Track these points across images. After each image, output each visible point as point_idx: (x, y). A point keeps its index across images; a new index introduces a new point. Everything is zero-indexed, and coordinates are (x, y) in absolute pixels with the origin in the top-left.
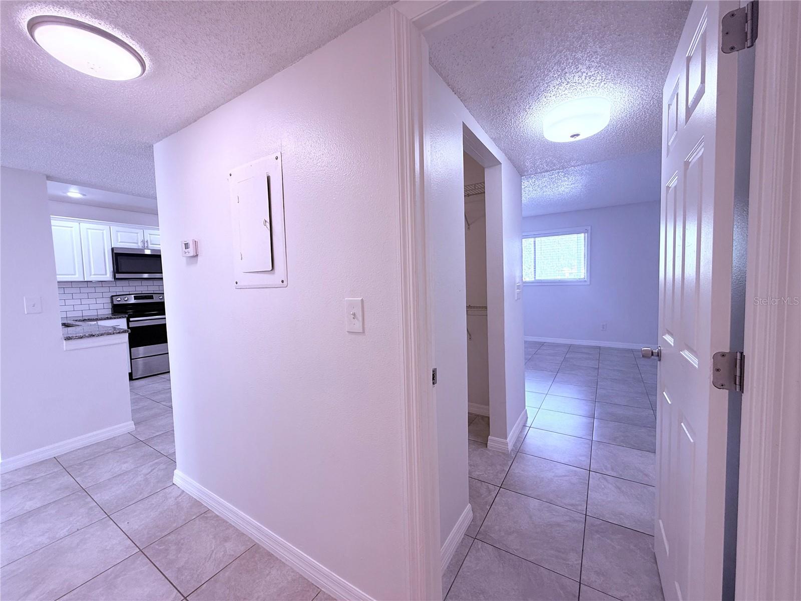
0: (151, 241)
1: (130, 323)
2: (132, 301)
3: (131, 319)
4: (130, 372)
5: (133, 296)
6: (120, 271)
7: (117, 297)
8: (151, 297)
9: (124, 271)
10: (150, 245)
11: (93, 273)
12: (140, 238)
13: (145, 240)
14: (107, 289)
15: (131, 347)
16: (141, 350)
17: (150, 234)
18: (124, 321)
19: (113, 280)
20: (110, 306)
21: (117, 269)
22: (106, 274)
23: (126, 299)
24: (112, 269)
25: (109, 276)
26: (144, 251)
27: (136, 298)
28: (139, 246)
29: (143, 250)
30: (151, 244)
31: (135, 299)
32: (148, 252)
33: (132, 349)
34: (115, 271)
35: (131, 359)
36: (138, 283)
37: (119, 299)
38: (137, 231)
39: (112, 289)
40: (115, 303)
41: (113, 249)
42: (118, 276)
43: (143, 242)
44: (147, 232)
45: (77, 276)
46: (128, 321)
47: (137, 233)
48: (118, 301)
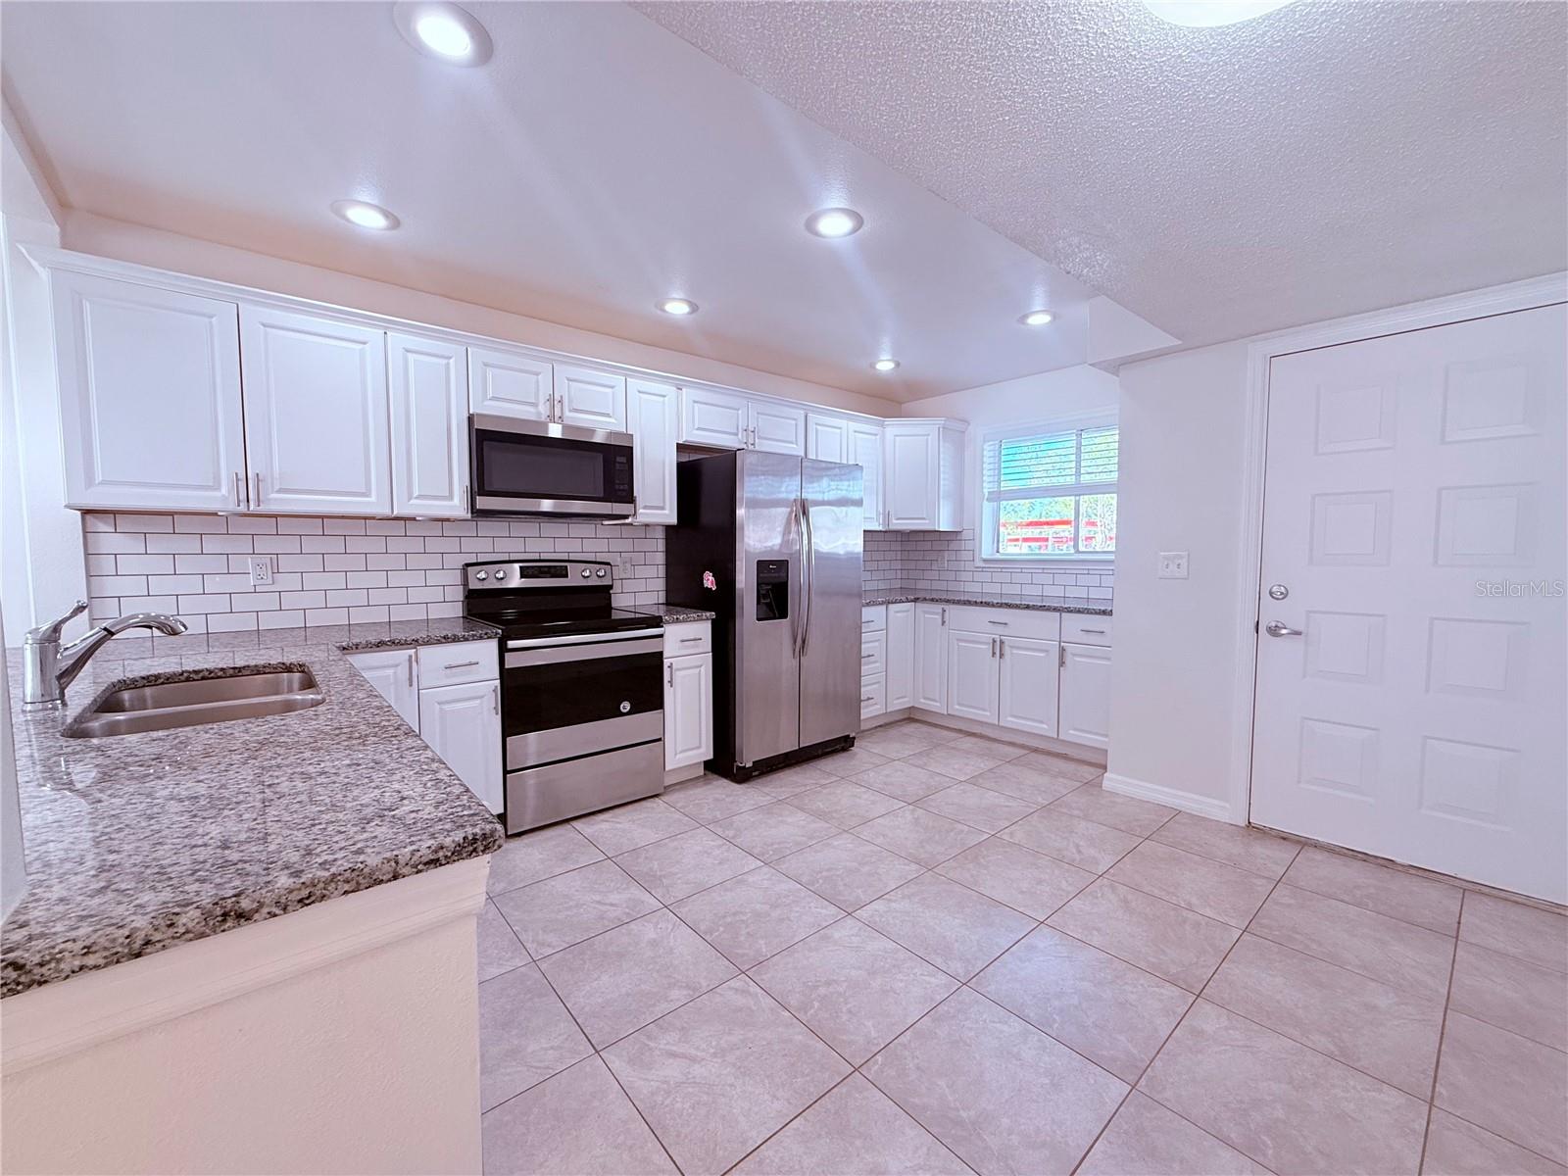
0: (570, 401)
1: (507, 655)
2: (515, 581)
3: (511, 644)
4: (502, 811)
5: (517, 566)
6: (487, 488)
7: (479, 568)
8: (562, 573)
9: (496, 487)
10: (567, 414)
11: (416, 494)
12: (545, 391)
13: (557, 397)
14: (451, 545)
15: (507, 732)
16: (533, 744)
17: (568, 380)
18: (492, 646)
19: (469, 515)
20: (459, 594)
21: (480, 485)
22: (451, 497)
23: (501, 575)
24: (468, 483)
25: (457, 505)
26: (546, 429)
27: (524, 573)
28: (539, 414)
29: (545, 425)
30: (570, 411)
31: (522, 577)
32: (555, 431)
33: (508, 739)
34: (476, 489)
35: (506, 772)
36: (530, 528)
37: (482, 575)
38: (535, 366)
39: (470, 545)
40: (474, 585)
41: (470, 419)
42: (483, 503)
43: (551, 400)
44: (564, 371)
45: (373, 499)
46: (503, 650)
47: (537, 374)
48: (481, 579)
